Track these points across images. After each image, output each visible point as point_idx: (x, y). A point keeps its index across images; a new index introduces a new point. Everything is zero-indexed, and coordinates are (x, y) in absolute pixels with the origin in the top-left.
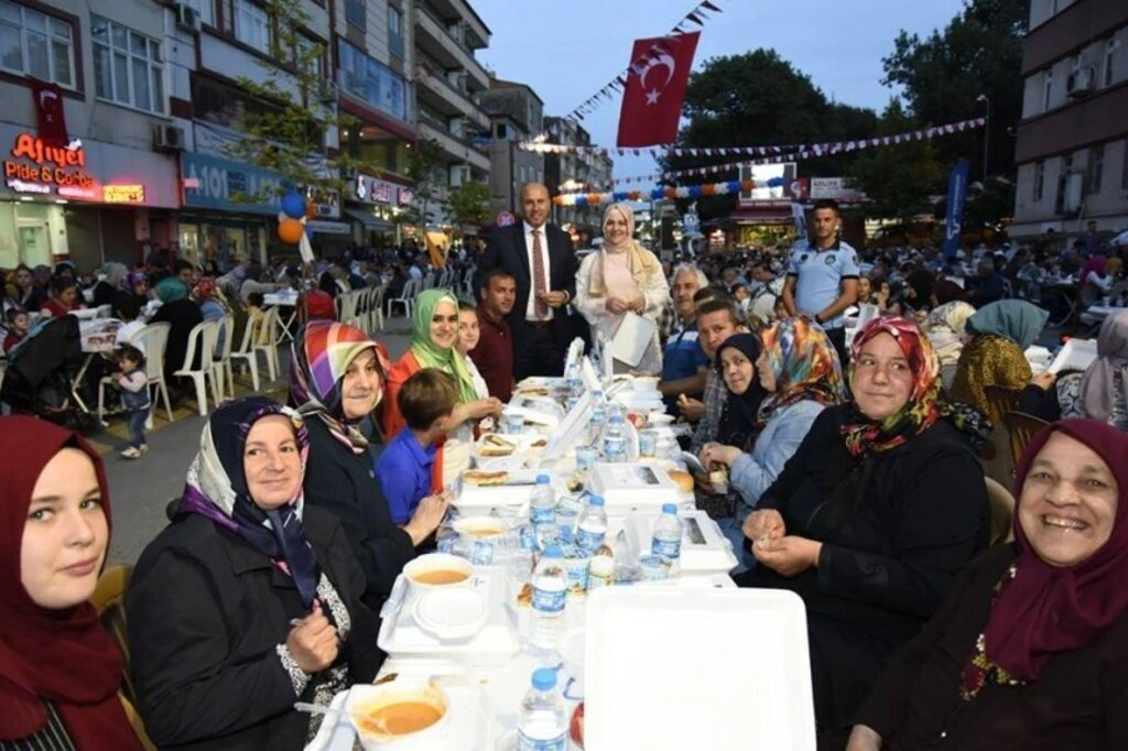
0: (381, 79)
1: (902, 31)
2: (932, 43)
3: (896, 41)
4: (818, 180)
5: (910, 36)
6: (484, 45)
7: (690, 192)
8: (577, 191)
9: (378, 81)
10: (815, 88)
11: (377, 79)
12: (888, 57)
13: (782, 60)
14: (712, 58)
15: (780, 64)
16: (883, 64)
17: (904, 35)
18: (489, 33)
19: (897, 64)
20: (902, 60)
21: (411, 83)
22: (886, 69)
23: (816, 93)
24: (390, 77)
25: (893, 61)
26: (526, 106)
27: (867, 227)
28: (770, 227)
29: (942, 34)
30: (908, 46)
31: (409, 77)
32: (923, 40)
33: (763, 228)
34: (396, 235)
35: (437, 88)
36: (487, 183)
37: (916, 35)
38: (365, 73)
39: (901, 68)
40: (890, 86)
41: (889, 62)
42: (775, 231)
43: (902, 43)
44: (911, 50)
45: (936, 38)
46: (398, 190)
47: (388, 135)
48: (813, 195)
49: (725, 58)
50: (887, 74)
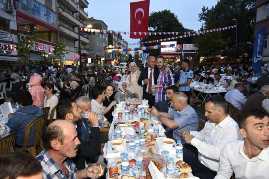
0: (41, 9)
1: (204, 6)
2: (212, 9)
3: (202, 9)
4: (185, 45)
5: (206, 8)
6: (87, 7)
7: (146, 48)
8: (112, 49)
9: (40, 10)
10: (180, 23)
11: (39, 9)
12: (200, 13)
13: (172, 13)
14: (152, 12)
15: (171, 14)
16: (199, 15)
17: (204, 7)
18: (88, 3)
19: (202, 15)
20: (204, 14)
21: (56, 13)
22: (199, 17)
23: (180, 24)
24: (46, 9)
25: (201, 15)
26: (102, 26)
27: (200, 59)
28: (169, 59)
29: (214, 7)
30: (205, 10)
31: (54, 10)
32: (209, 9)
33: (168, 60)
34: (52, 61)
35: (67, 16)
36: (88, 47)
37: (207, 7)
38: (33, 6)
39: (204, 16)
40: (201, 21)
41: (200, 15)
42: (171, 60)
43: (204, 10)
44: (206, 11)
45: (213, 8)
46: (49, 47)
47: (48, 29)
48: (184, 49)
49: (156, 13)
50: (200, 18)
